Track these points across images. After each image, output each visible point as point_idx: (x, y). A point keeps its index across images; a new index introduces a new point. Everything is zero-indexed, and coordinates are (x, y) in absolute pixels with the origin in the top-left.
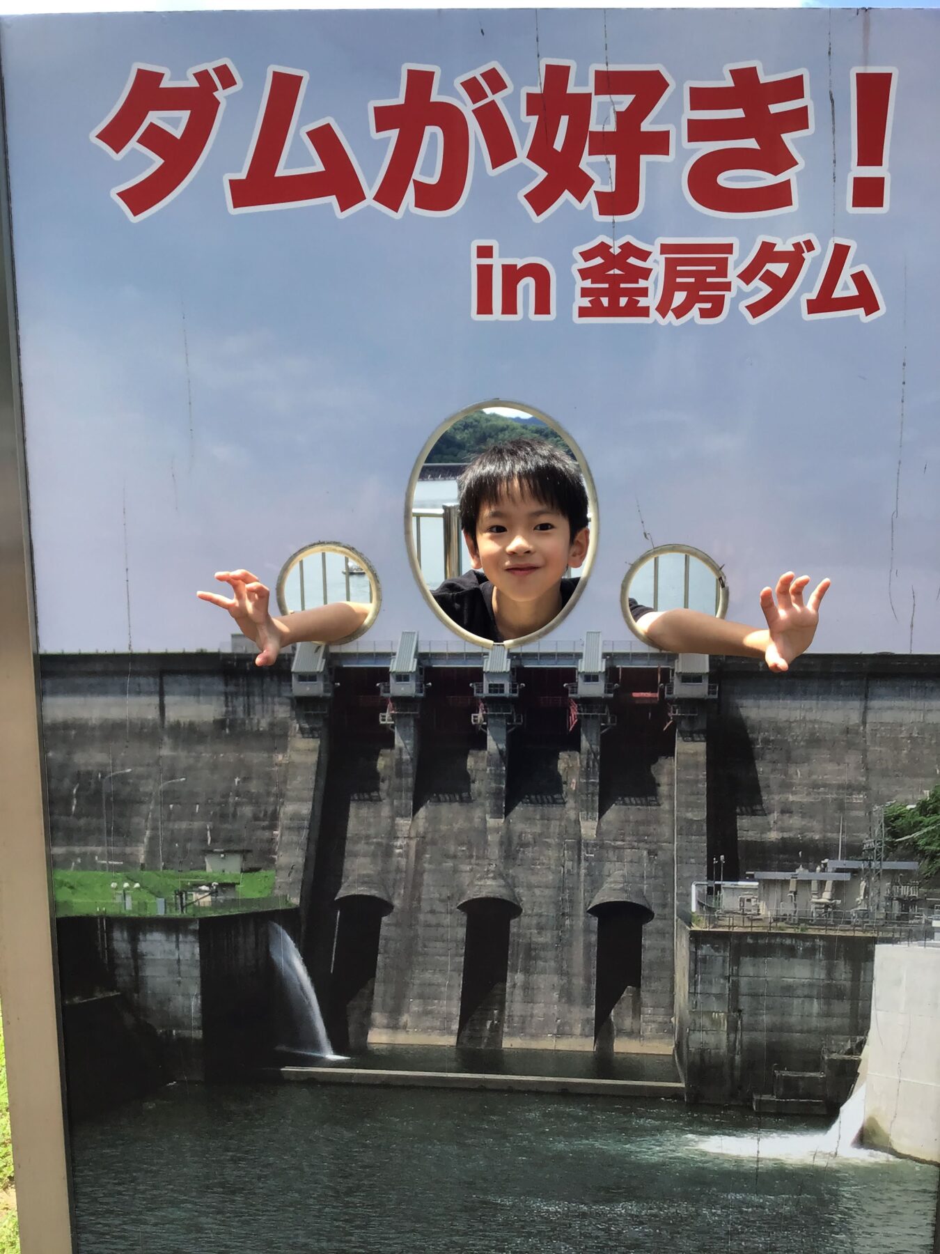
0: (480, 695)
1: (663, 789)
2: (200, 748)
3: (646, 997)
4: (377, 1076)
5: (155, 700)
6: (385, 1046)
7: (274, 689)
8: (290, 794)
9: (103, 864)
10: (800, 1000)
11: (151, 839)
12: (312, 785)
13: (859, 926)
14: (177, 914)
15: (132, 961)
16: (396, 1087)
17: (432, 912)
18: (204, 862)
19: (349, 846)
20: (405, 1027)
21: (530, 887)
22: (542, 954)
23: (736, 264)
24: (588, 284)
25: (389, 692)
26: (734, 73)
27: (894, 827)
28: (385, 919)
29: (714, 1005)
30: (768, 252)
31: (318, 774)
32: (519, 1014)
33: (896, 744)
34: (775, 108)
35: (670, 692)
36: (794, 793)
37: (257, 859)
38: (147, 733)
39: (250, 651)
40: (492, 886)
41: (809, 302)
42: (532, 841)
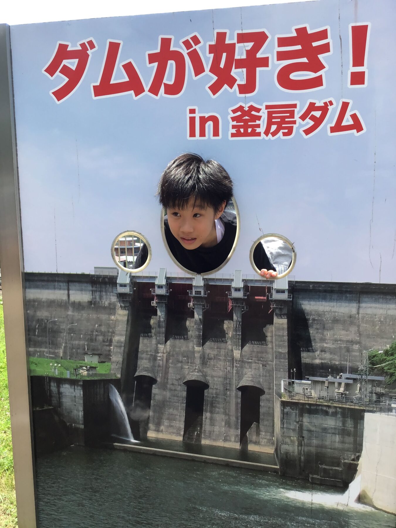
0: (191, 295)
1: (269, 339)
2: (83, 312)
3: (262, 427)
4: (151, 450)
5: (66, 292)
6: (154, 438)
7: (110, 289)
8: (117, 332)
9: (47, 356)
10: (330, 435)
11: (65, 347)
12: (125, 329)
13: (357, 404)
14: (74, 378)
15: (58, 395)
17: (173, 384)
18: (84, 358)
19: (140, 355)
20: (162, 431)
21: (213, 377)
22: (218, 405)
23: (298, 113)
24: (235, 123)
25: (155, 293)
26: (297, 30)
27: (373, 361)
28: (154, 386)
29: (292, 434)
30: (312, 107)
31: (127, 325)
32: (208, 430)
33: (374, 324)
34: (315, 44)
35: (271, 297)
36: (327, 343)
37: (105, 357)
38: (63, 305)
39: (101, 274)
40: (197, 375)
41: (331, 128)
42: (213, 357)
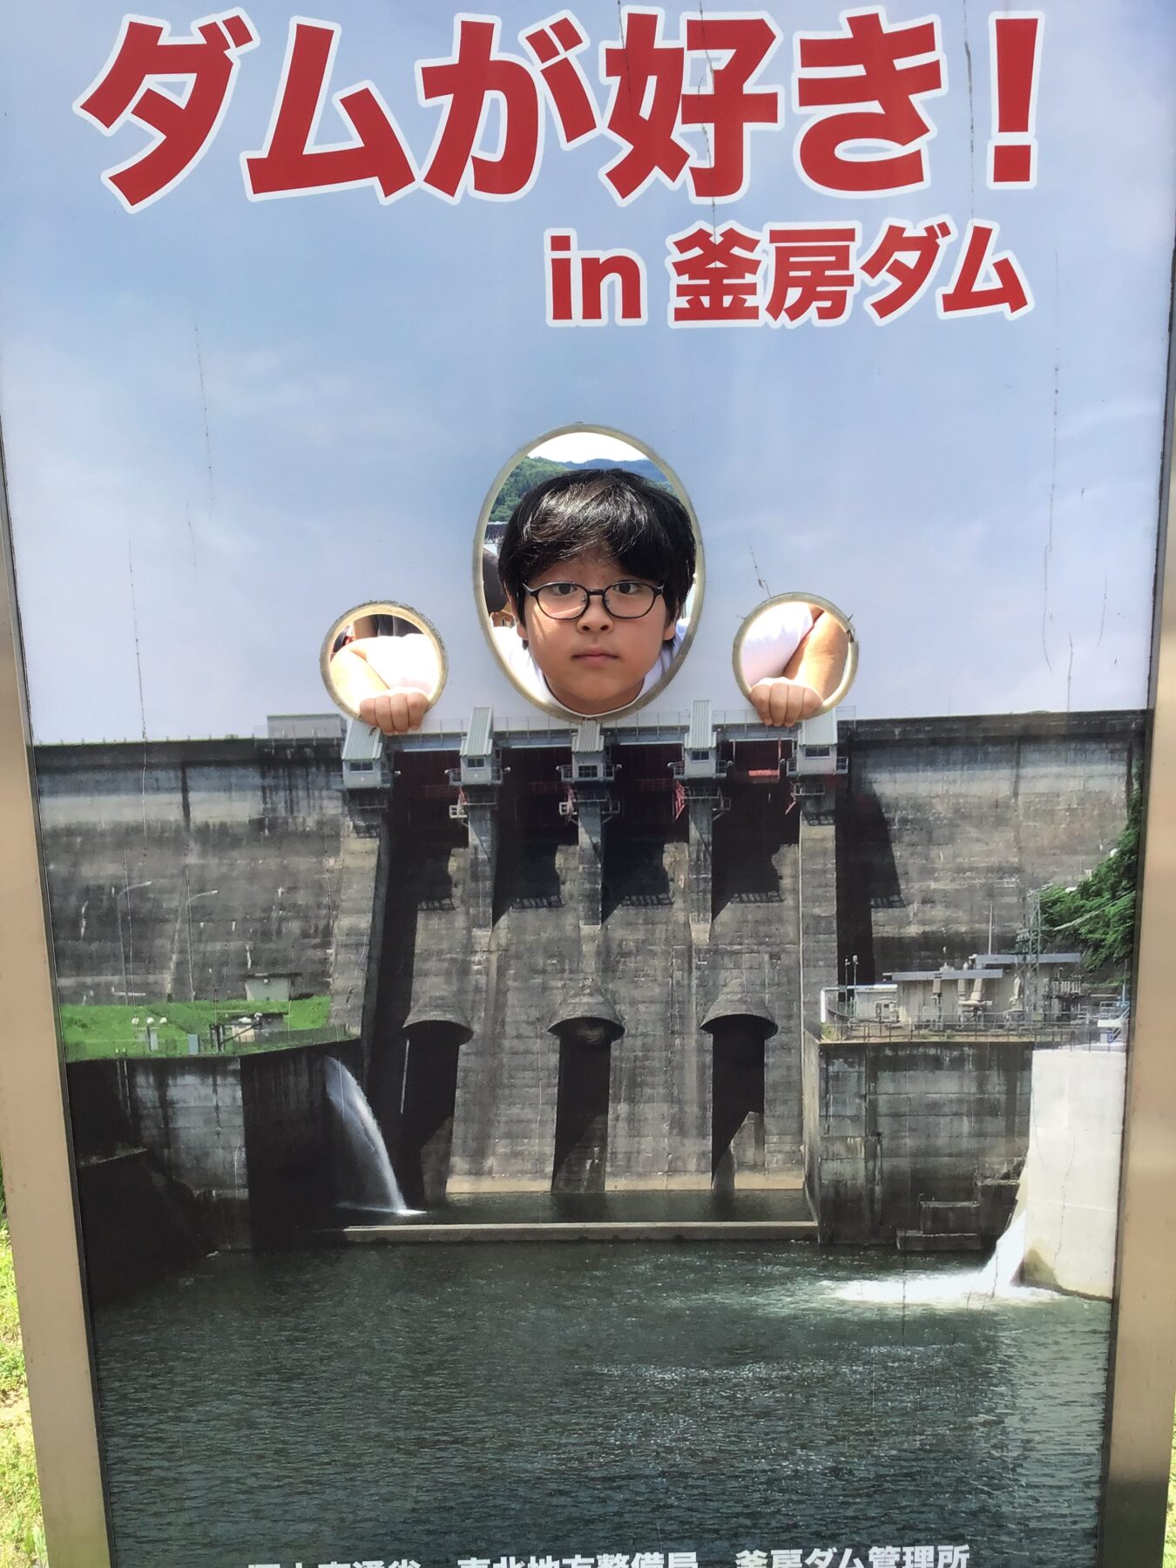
0: (569, 780)
1: (786, 883)
2: (234, 854)
3: (769, 1123)
4: (458, 1231)
5: (179, 797)
6: (467, 1196)
7: (321, 780)
8: (345, 905)
9: (121, 997)
10: (948, 1119)
11: (179, 964)
12: (371, 894)
13: (1014, 1030)
14: (213, 1052)
15: (160, 1111)
16: (483, 1243)
17: (519, 1037)
18: (244, 989)
19: (417, 965)
20: (490, 1172)
21: (633, 1003)
22: (649, 1079)
23: (860, 253)
24: (685, 280)
25: (460, 780)
26: (853, 22)
27: (1052, 914)
28: (463, 1048)
29: (850, 1129)
30: (896, 239)
31: (377, 880)
32: (624, 1150)
33: (1052, 816)
34: (901, 64)
35: (793, 767)
36: (936, 880)
37: (309, 983)
38: (168, 839)
39: (291, 736)
40: (588, 1003)
41: (946, 298)
42: (634, 949)
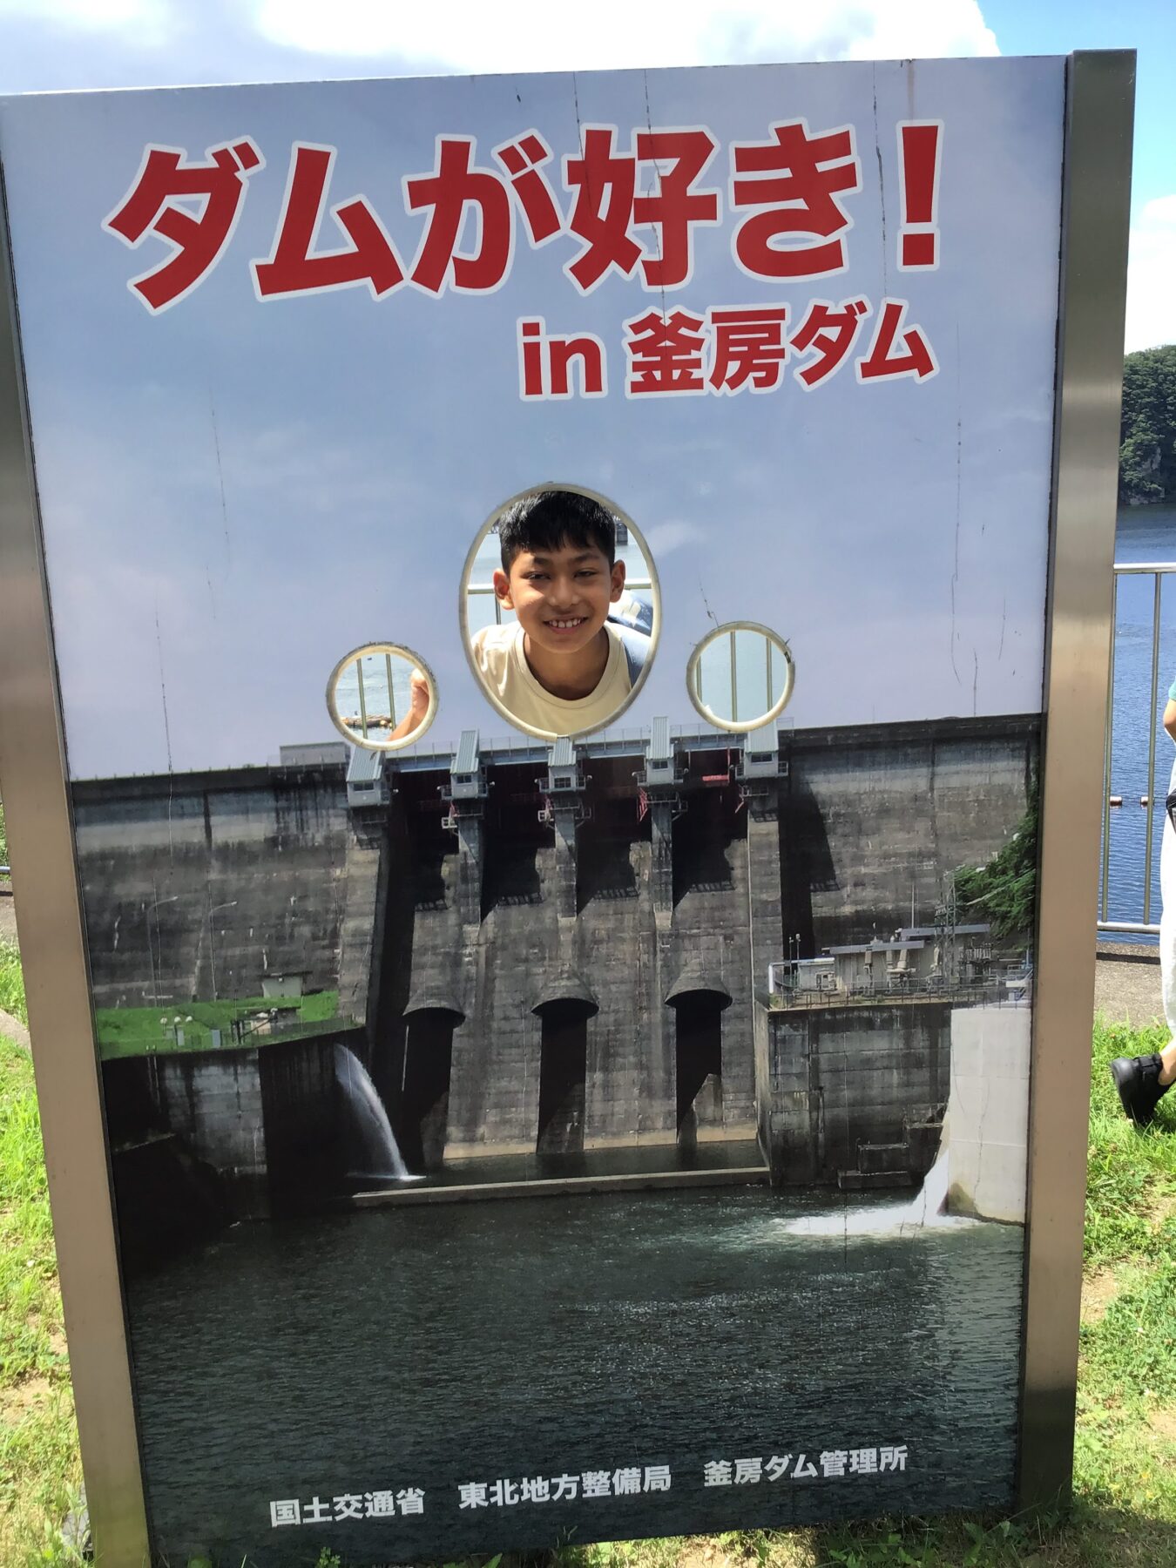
0: (546, 791)
1: (737, 873)
2: (251, 869)
3: (727, 1083)
5: (202, 821)
6: (463, 1161)
7: (328, 800)
8: (350, 909)
9: (151, 1001)
10: (880, 1072)
11: (202, 969)
12: (373, 899)
13: (935, 993)
14: (234, 1045)
15: (186, 1099)
16: (475, 1202)
17: (506, 1018)
18: (261, 988)
19: (415, 959)
20: (482, 1139)
21: (606, 984)
22: (621, 1050)
23: (790, 330)
24: (639, 357)
25: (451, 795)
26: (780, 131)
27: (965, 891)
28: (456, 1030)
29: (795, 1085)
30: (820, 317)
31: (379, 886)
32: (599, 1113)
33: (963, 807)
34: (822, 167)
35: (741, 771)
36: (866, 865)
37: (319, 979)
38: (190, 858)
39: (301, 763)
40: (566, 986)
41: (863, 365)
42: (605, 937)
